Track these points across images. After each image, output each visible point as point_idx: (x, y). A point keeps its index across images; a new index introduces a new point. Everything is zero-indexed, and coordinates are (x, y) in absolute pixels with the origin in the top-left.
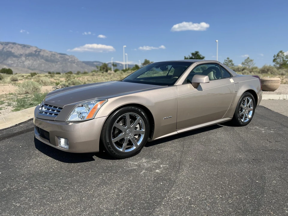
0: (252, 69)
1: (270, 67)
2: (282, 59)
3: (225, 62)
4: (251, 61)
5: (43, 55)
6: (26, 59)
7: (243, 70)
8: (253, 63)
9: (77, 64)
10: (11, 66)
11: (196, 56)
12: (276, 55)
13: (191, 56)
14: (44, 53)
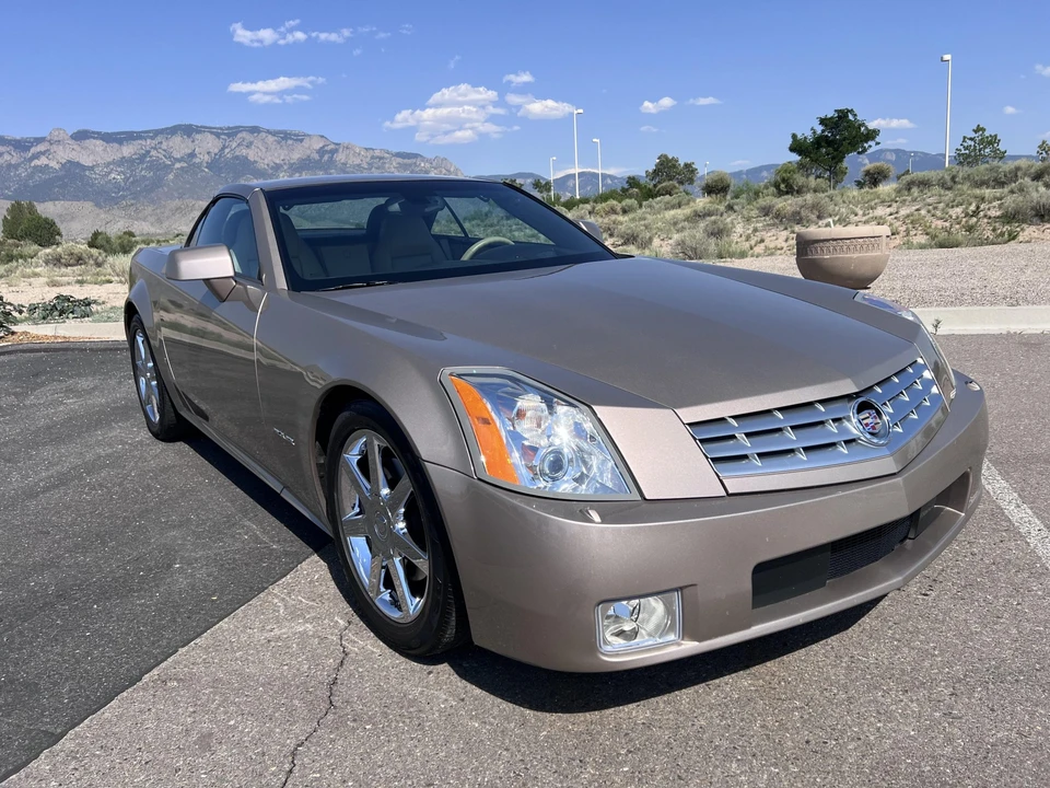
3: (966, 148)
5: (345, 164)
14: (347, 156)
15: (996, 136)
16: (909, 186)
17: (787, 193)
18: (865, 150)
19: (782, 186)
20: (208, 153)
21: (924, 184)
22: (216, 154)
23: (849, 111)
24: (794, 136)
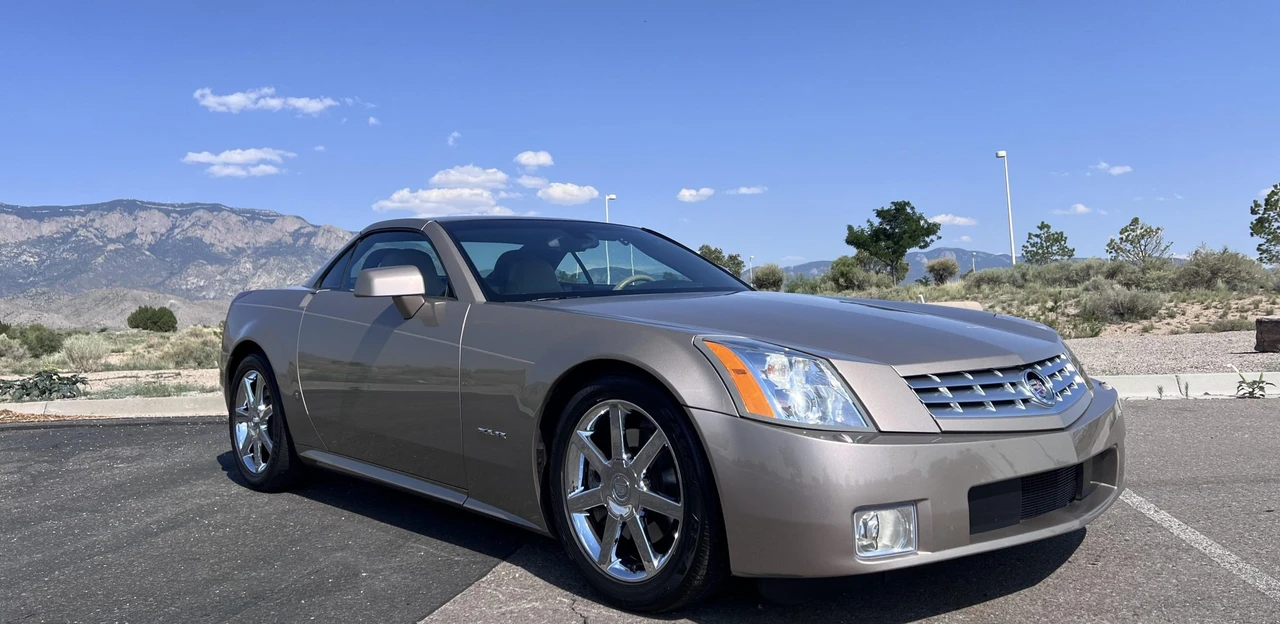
3: (1033, 245)
4: (1149, 232)
5: (324, 249)
8: (1158, 244)
10: (197, 298)
11: (900, 218)
12: (1262, 203)
14: (328, 241)
15: (1062, 233)
16: (979, 282)
17: (847, 288)
18: (926, 245)
19: (841, 280)
20: (153, 233)
21: (994, 281)
22: (162, 235)
23: (908, 204)
24: (850, 228)
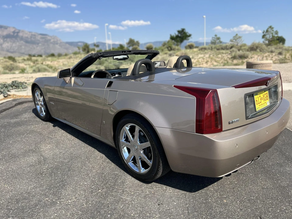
0: (241, 47)
1: (259, 44)
2: (271, 35)
3: (213, 40)
4: (240, 37)
5: (22, 37)
6: (4, 41)
7: (231, 47)
8: (241, 40)
9: (60, 46)
11: (183, 33)
12: (265, 31)
13: (177, 33)
15: (220, 37)
18: (188, 39)
23: (184, 29)
